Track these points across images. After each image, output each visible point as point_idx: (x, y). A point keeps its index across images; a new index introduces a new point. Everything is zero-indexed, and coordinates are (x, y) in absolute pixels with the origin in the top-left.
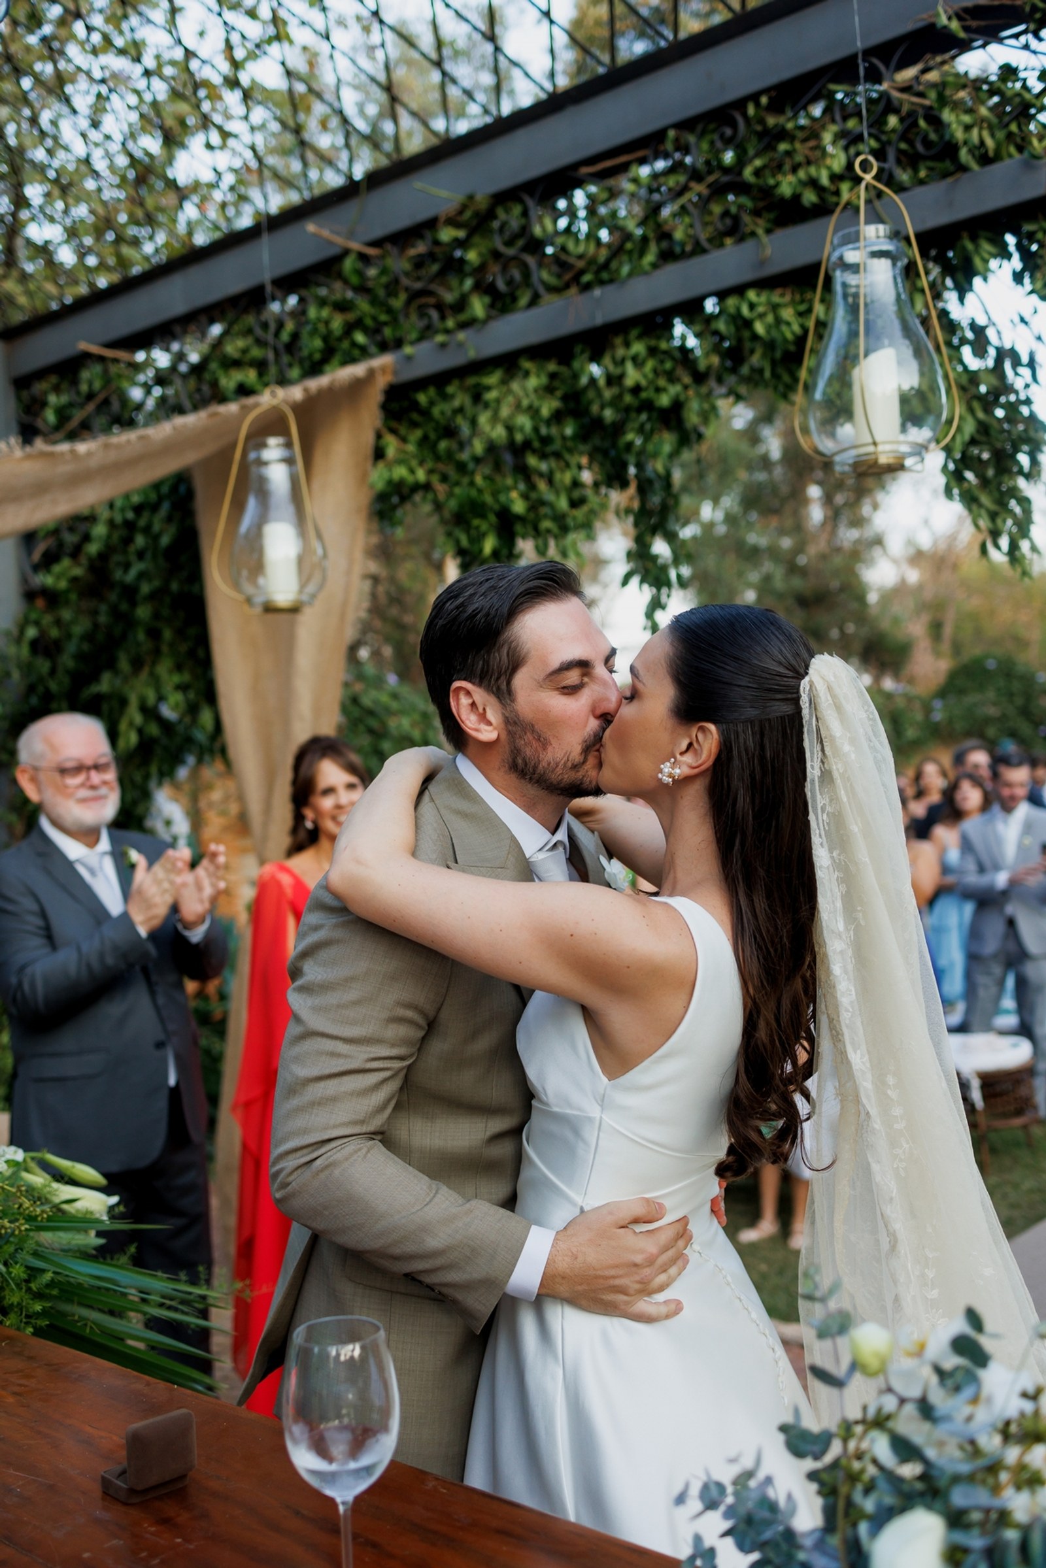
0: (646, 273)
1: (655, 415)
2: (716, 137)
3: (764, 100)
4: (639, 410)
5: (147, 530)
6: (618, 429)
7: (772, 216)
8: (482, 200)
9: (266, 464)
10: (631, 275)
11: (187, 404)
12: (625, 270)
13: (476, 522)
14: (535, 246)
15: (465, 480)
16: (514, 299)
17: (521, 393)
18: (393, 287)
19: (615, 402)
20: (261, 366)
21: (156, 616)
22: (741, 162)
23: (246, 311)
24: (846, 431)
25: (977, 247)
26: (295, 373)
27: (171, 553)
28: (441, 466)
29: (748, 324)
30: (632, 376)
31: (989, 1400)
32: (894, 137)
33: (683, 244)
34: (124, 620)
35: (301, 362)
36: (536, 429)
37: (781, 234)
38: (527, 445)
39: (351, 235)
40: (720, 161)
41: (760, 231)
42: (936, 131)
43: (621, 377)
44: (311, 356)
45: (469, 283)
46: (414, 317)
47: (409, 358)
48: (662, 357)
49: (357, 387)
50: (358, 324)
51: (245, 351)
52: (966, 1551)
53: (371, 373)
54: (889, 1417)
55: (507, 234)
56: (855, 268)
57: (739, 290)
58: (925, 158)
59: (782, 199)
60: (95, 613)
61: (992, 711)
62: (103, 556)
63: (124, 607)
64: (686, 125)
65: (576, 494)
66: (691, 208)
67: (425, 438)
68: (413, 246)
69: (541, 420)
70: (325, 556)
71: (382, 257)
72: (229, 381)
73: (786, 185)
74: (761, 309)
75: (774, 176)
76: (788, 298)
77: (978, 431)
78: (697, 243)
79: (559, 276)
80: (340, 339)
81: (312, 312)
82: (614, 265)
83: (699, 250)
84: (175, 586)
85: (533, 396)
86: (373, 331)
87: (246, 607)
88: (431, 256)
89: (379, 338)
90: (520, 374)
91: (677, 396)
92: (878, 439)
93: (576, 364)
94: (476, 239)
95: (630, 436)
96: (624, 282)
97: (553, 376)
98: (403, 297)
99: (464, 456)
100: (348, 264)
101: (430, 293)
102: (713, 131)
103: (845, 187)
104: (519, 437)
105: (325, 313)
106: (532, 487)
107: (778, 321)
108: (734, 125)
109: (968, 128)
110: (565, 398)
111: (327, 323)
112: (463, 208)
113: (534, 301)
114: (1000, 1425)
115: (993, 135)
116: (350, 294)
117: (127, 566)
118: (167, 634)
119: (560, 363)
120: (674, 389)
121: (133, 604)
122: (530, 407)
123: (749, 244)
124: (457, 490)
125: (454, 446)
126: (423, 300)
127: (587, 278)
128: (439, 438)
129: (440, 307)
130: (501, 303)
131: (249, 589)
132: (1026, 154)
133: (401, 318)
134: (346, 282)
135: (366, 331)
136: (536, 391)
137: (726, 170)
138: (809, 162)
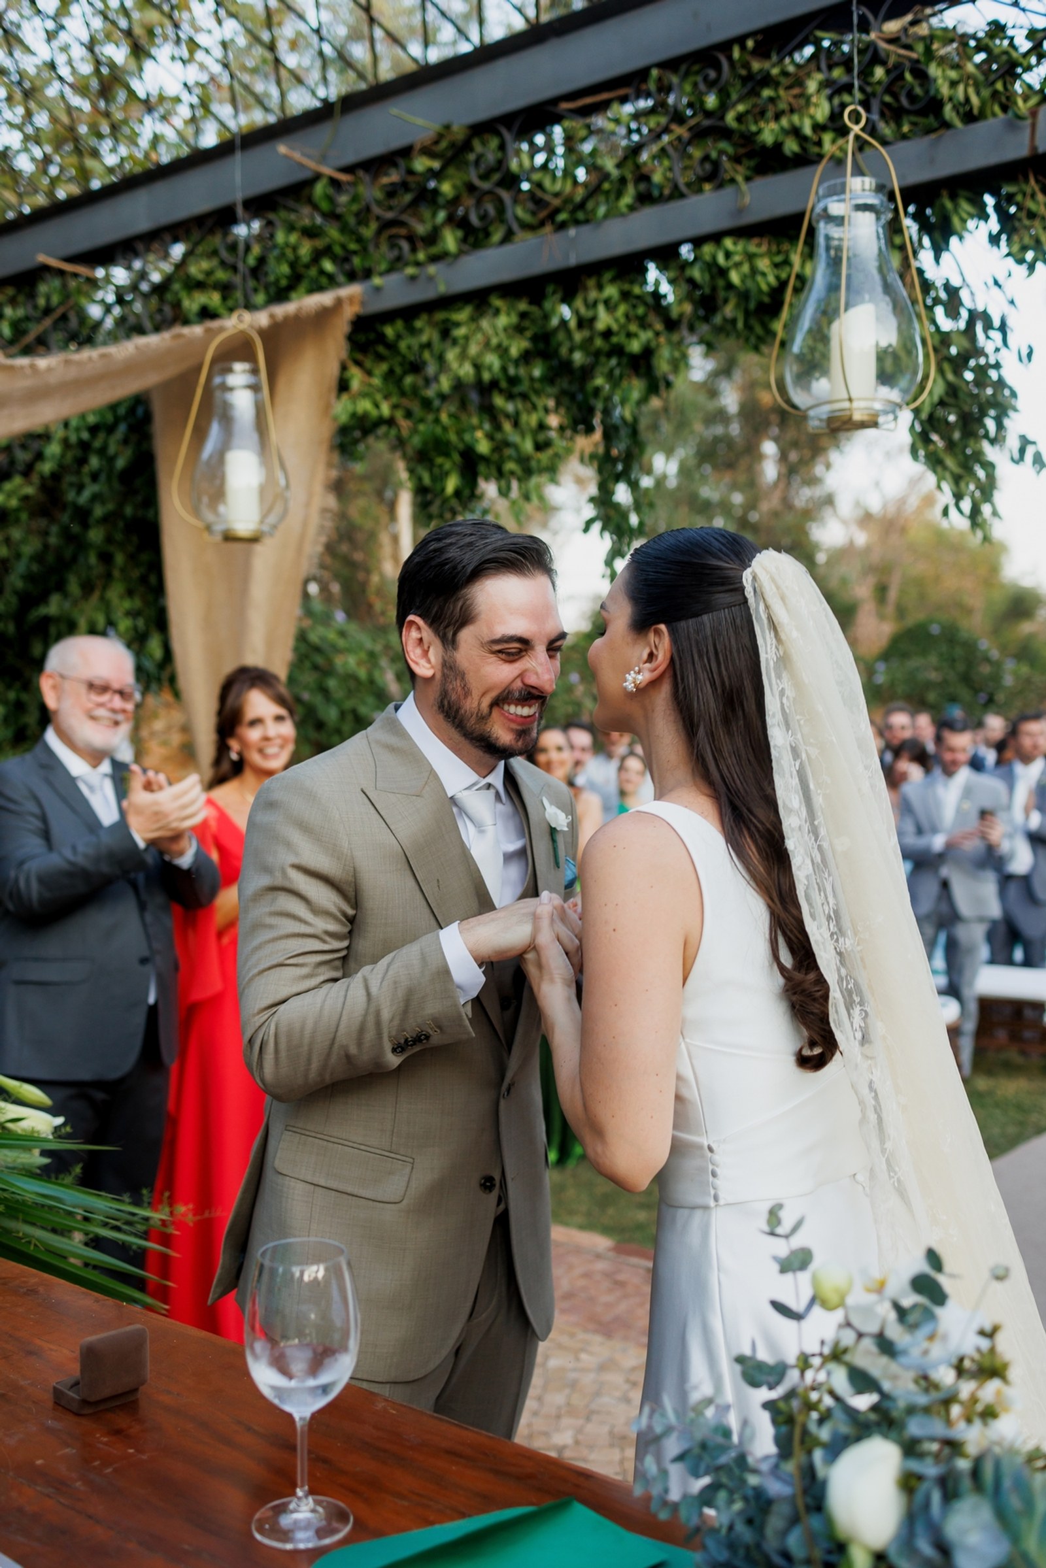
0: (622, 215)
1: (625, 360)
2: (699, 79)
3: (750, 44)
4: (609, 355)
5: (102, 451)
6: (586, 373)
7: (752, 163)
8: (458, 131)
9: (231, 389)
10: (606, 216)
11: (148, 324)
12: (602, 210)
13: (439, 460)
14: (511, 181)
15: (430, 417)
16: (488, 235)
17: (490, 331)
18: (364, 215)
19: (586, 345)
20: (226, 289)
21: (109, 540)
22: (724, 107)
23: (211, 231)
24: (821, 386)
25: (956, 206)
26: (260, 298)
27: (126, 476)
28: (405, 402)
29: (723, 272)
30: (604, 320)
31: (945, 1338)
32: (879, 89)
33: (661, 188)
34: (76, 542)
35: (267, 287)
36: (504, 369)
37: (760, 182)
38: (494, 384)
39: (323, 159)
40: (702, 103)
41: (740, 179)
42: (921, 85)
43: (593, 320)
44: (277, 281)
45: (442, 215)
46: (384, 248)
47: (378, 289)
48: (634, 301)
49: (324, 316)
50: (327, 251)
51: (209, 273)
52: (920, 1478)
53: (339, 302)
54: (845, 1351)
55: (483, 168)
56: (839, 221)
57: (716, 238)
58: (908, 112)
59: (764, 147)
60: (46, 533)
61: (933, 676)
62: (56, 476)
63: (75, 528)
64: (670, 65)
65: (541, 437)
66: (670, 150)
67: (391, 372)
68: (386, 174)
69: (510, 360)
70: (288, 486)
71: (354, 184)
72: (192, 303)
73: (769, 133)
74: (737, 258)
75: (756, 122)
76: (764, 248)
77: (947, 393)
78: (676, 187)
79: (534, 213)
80: (307, 266)
81: (280, 237)
82: (590, 205)
83: (677, 194)
84: (129, 511)
85: (502, 335)
86: (342, 260)
87: (206, 535)
88: (404, 186)
89: (347, 267)
90: (491, 312)
91: (649, 342)
92: (853, 396)
93: (547, 305)
94: (451, 171)
95: (599, 381)
96: (599, 223)
97: (523, 315)
98: (374, 226)
99: (430, 393)
100: (319, 189)
101: (401, 224)
102: (697, 73)
103: (827, 138)
104: (486, 376)
105: (293, 238)
106: (498, 427)
107: (754, 271)
108: (718, 67)
109: (953, 84)
110: (535, 339)
111: (295, 249)
112: (440, 137)
113: (508, 237)
114: (954, 1361)
115: (978, 93)
116: (319, 220)
117: (80, 488)
118: (120, 559)
119: (531, 303)
120: (646, 336)
121: (85, 526)
122: (499, 346)
123: (728, 191)
124: (422, 427)
125: (420, 382)
126: (394, 231)
127: (562, 216)
128: (405, 373)
129: (411, 239)
130: (474, 238)
131: (209, 517)
132: (1010, 114)
133: (371, 248)
134: (316, 207)
135: (334, 259)
136: (505, 330)
137: (708, 114)
138: (792, 111)
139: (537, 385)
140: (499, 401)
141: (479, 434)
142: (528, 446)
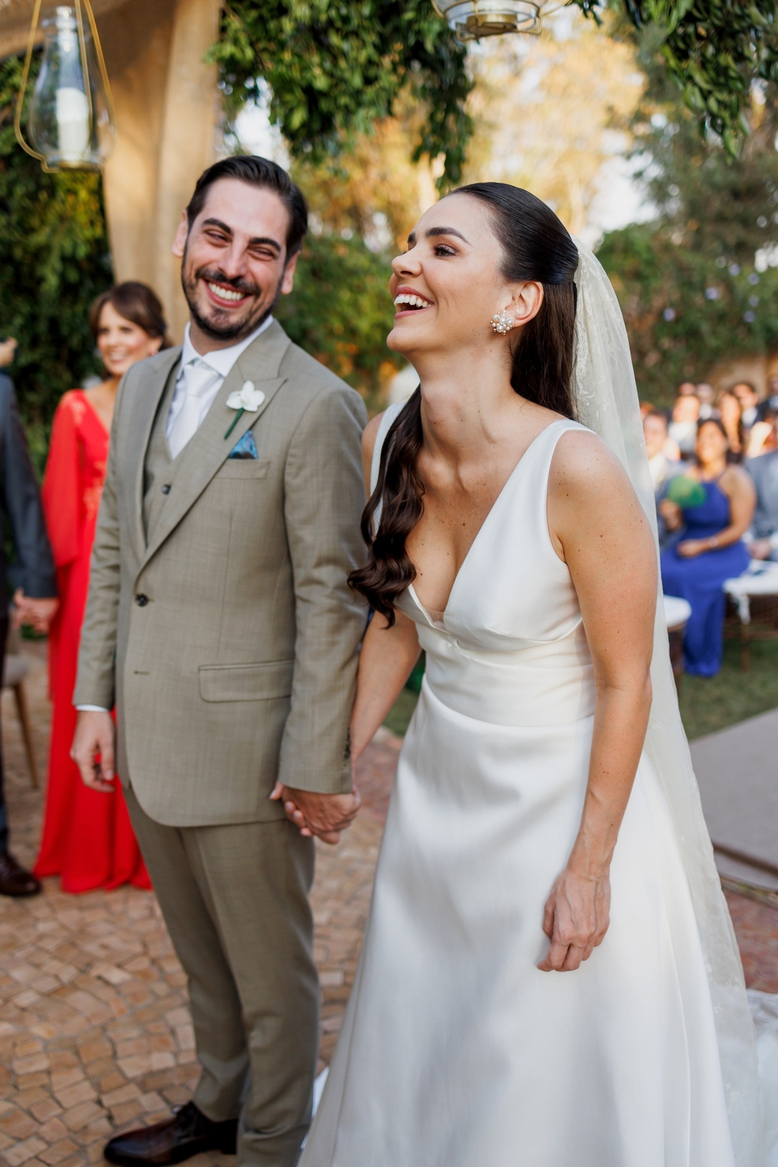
9: (59, 32)
28: (272, 45)
38: (330, 24)
139: (366, 24)
140: (335, 39)
141: (317, 71)
142: (357, 81)
